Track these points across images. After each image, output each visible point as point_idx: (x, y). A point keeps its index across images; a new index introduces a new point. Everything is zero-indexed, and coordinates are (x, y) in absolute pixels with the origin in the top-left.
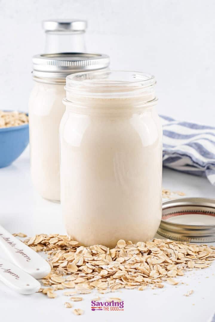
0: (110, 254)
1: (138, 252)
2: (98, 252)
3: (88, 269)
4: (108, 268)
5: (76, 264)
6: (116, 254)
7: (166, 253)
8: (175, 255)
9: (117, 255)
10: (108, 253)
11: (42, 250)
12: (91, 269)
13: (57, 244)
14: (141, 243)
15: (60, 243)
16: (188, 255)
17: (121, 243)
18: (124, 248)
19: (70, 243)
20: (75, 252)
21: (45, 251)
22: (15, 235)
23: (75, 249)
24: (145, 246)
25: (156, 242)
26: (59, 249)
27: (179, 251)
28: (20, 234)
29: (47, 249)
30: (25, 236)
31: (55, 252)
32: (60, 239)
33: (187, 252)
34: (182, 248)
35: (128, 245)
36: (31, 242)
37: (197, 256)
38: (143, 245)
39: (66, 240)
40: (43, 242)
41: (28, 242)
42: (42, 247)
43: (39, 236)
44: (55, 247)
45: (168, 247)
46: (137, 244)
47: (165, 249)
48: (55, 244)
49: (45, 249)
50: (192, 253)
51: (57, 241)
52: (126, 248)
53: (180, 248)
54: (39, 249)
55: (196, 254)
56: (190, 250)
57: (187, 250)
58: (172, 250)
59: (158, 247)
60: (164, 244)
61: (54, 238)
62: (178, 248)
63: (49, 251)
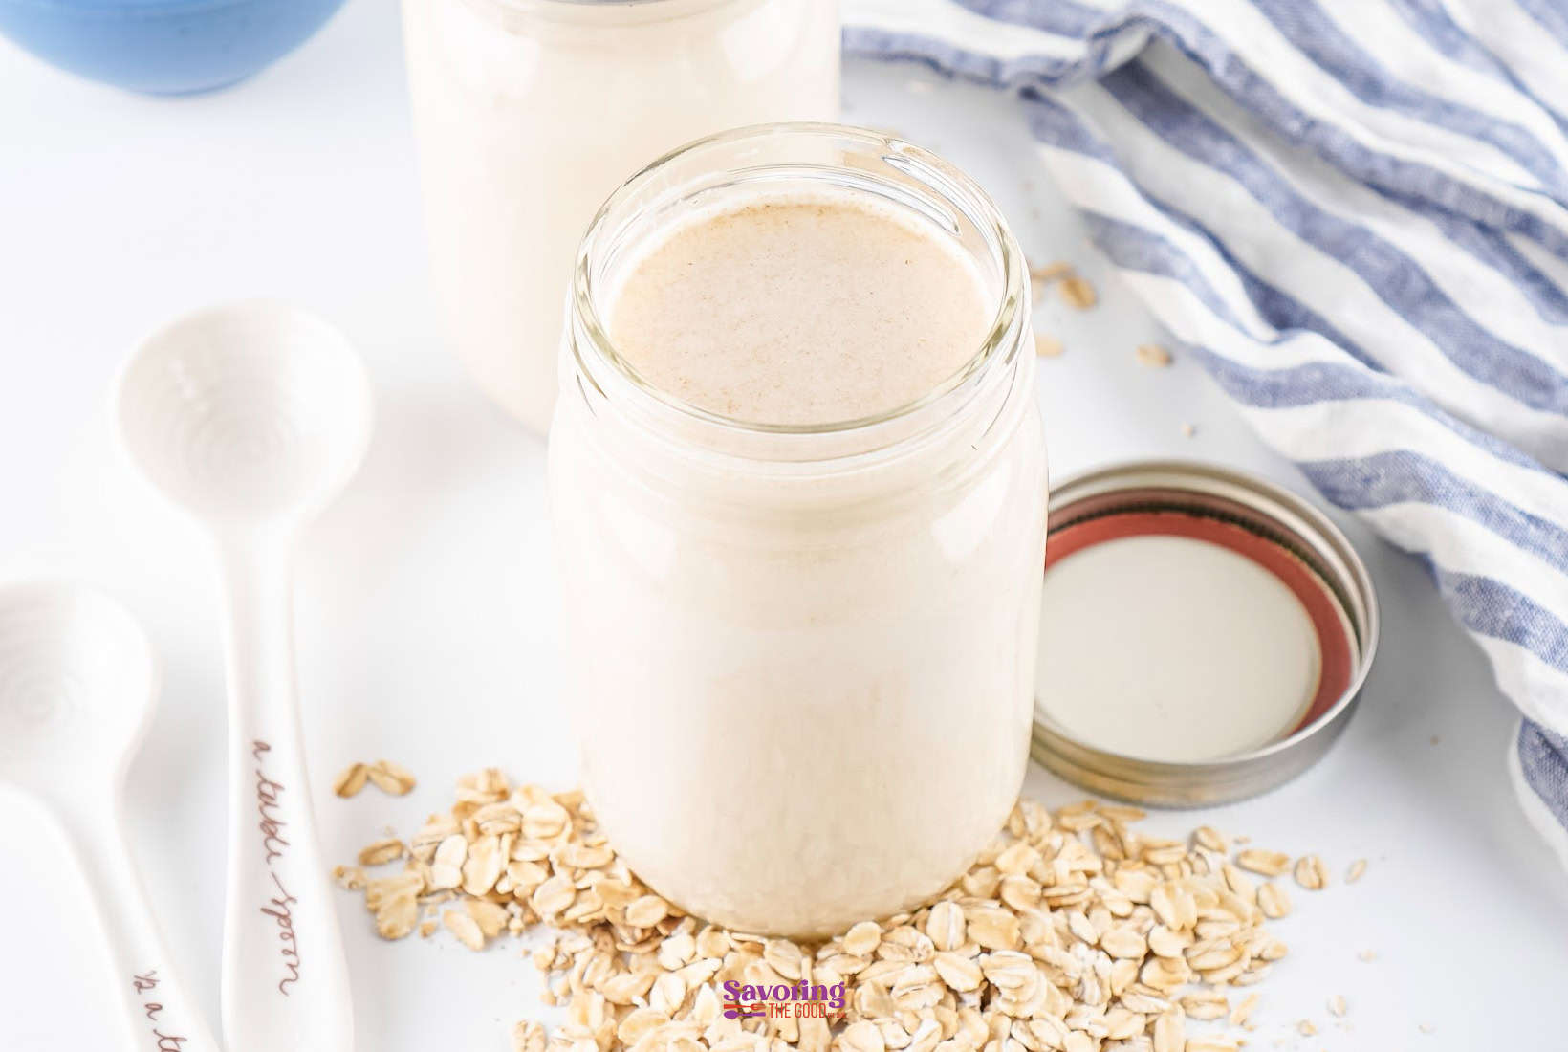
1: (937, 994)
7: (1061, 982)
8: (1100, 983)
9: (848, 1001)
13: (570, 915)
14: (946, 919)
15: (583, 911)
16: (1150, 955)
17: (862, 938)
18: (875, 957)
19: (629, 913)
20: (656, 950)
21: (521, 933)
22: (360, 778)
23: (652, 937)
24: (967, 938)
25: (1008, 895)
26: (583, 931)
27: (1113, 950)
28: (383, 769)
29: (528, 917)
30: (407, 787)
31: (567, 948)
32: (581, 885)
33: (1148, 945)
34: (1124, 909)
35: (889, 931)
36: (445, 875)
37: (1192, 954)
38: (955, 936)
39: (607, 892)
40: (503, 888)
41: (431, 860)
42: (504, 905)
43: (479, 832)
44: (565, 927)
45: (1064, 929)
46: (930, 928)
47: (1053, 952)
48: (561, 914)
49: (516, 924)
50: (1168, 944)
51: (569, 898)
52: (882, 953)
53: (1115, 916)
54: (492, 930)
55: (1186, 941)
56: (1160, 921)
57: (1146, 920)
58: (1081, 949)
59: (1023, 947)
60: (1044, 924)
61: (554, 880)
62: (1109, 916)
63: (538, 929)
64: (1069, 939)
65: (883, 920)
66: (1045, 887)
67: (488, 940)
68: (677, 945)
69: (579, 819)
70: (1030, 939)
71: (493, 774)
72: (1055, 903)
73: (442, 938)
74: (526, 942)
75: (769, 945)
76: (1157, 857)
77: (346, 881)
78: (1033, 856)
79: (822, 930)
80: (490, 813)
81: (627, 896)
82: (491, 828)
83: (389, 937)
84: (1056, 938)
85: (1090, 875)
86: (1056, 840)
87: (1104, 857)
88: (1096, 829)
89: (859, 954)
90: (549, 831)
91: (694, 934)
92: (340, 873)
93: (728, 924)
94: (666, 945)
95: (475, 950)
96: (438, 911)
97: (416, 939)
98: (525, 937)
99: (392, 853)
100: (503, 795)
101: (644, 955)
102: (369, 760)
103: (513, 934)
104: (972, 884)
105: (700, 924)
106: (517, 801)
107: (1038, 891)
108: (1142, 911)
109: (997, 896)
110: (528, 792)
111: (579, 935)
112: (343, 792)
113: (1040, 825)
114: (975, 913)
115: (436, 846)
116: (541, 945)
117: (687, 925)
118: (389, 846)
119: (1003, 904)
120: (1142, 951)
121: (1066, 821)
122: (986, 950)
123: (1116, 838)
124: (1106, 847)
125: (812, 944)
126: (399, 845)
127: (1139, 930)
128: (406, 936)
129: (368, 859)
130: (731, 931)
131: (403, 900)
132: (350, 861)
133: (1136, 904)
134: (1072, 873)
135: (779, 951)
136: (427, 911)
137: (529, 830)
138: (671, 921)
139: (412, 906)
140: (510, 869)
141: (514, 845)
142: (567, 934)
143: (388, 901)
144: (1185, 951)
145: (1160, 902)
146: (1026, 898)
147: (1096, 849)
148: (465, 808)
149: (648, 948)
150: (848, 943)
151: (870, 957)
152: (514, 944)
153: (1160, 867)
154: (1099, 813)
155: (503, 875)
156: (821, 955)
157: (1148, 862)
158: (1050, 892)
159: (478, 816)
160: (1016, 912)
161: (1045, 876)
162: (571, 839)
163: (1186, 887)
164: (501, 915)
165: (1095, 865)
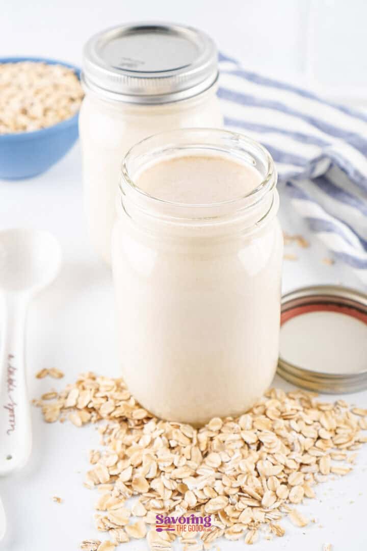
0: (198, 443)
1: (241, 444)
2: (179, 444)
3: (166, 490)
4: (196, 488)
5: (145, 475)
6: (207, 445)
7: (286, 443)
8: (300, 445)
9: (209, 446)
10: (195, 442)
11: (90, 421)
12: (169, 490)
13: (113, 415)
14: (246, 420)
15: (117, 413)
16: (319, 438)
17: (215, 424)
18: (220, 432)
19: (133, 415)
20: (142, 428)
21: (95, 422)
22: (45, 373)
23: (141, 423)
24: (253, 427)
25: (268, 413)
26: (117, 421)
27: (305, 434)
28: (53, 370)
29: (98, 417)
30: (61, 376)
31: (111, 427)
32: (117, 405)
33: (318, 434)
34: (309, 422)
35: (225, 423)
36: (71, 402)
37: (334, 439)
38: (249, 426)
39: (126, 407)
40: (90, 406)
41: (66, 398)
42: (90, 412)
43: (84, 388)
44: (111, 419)
45: (288, 426)
46: (240, 422)
47: (284, 433)
48: (109, 414)
49: (94, 419)
50: (325, 435)
51: (112, 409)
52: (222, 430)
53: (307, 424)
54: (85, 420)
55: (332, 434)
56: (323, 427)
57: (318, 426)
58: (294, 433)
59: (273, 430)
60: (282, 423)
61: (107, 403)
62: (304, 424)
63: (101, 422)
64: (290, 429)
65: (223, 419)
66: (282, 413)
67: (84, 424)
68: (150, 425)
69: (119, 387)
70: (275, 427)
71: (91, 373)
72: (285, 418)
73: (67, 423)
74: (97, 425)
75: (182, 426)
76: (323, 408)
77: (36, 404)
78: (278, 404)
79: (201, 421)
80: (88, 383)
81: (133, 409)
82: (88, 387)
83: (49, 421)
84: (284, 428)
85: (298, 411)
86: (287, 400)
87: (304, 407)
88: (301, 399)
89: (214, 430)
90: (109, 389)
91: (157, 423)
92: (34, 401)
93: (169, 419)
94: (146, 426)
95: (79, 427)
96: (67, 414)
97: (58, 423)
98: (97, 424)
99: (54, 395)
100: (94, 379)
101: (138, 429)
102: (49, 367)
103: (93, 422)
104: (256, 411)
105: (159, 420)
106: (98, 380)
107: (279, 414)
108: (316, 424)
109: (265, 414)
110: (103, 378)
111: (115, 423)
112: (39, 376)
113: (282, 396)
114: (256, 419)
115: (68, 394)
116: (102, 426)
117: (154, 420)
118: (52, 394)
119: (267, 417)
120: (316, 436)
121: (291, 395)
122: (260, 431)
123: (309, 401)
124: (305, 404)
125: (198, 427)
126: (56, 394)
127: (315, 429)
128: (55, 421)
129: (45, 397)
130: (169, 422)
131: (55, 410)
132: (38, 398)
133: (314, 421)
134: (292, 409)
135: (185, 428)
136: (63, 414)
137: (101, 389)
138: (148, 419)
139: (57, 412)
140: (93, 399)
141: (95, 393)
142: (111, 423)
143: (49, 410)
144: (331, 438)
145: (323, 421)
146: (275, 416)
147: (301, 404)
148: (81, 382)
149: (139, 427)
150: (210, 426)
151: (218, 432)
152: (92, 426)
153: (323, 411)
154: (303, 394)
155: (91, 402)
156: (201, 431)
157: (320, 410)
158: (284, 414)
159: (84, 384)
160: (271, 420)
161: (282, 409)
162: (116, 391)
163: (333, 417)
164: (89, 416)
165: (301, 408)
